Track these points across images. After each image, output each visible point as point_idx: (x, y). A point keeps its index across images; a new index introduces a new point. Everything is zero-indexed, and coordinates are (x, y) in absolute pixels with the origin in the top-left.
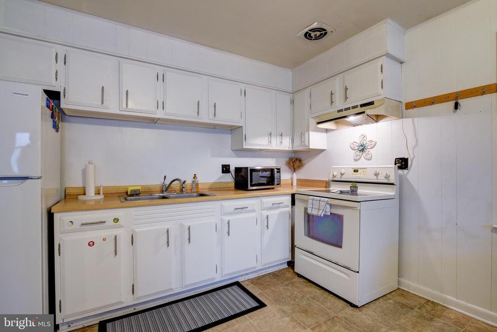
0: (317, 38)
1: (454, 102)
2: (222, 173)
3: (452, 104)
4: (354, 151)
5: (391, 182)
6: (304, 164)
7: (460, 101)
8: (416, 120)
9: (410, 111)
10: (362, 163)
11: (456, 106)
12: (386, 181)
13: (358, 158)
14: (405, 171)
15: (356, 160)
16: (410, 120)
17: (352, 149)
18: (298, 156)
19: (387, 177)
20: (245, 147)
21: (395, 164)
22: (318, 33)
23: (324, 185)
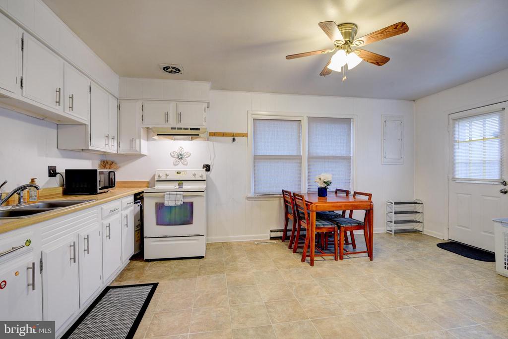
0: (171, 72)
1: (233, 137)
2: (49, 176)
3: (231, 138)
4: (174, 159)
5: (204, 179)
6: (119, 167)
7: (236, 138)
8: (214, 143)
9: (212, 138)
10: (180, 167)
11: (234, 139)
12: (201, 179)
13: (177, 163)
14: (209, 172)
15: (175, 165)
16: (211, 142)
17: (172, 156)
18: (109, 159)
19: (201, 176)
20: (90, 148)
21: (203, 168)
22: (174, 70)
23: (145, 185)
